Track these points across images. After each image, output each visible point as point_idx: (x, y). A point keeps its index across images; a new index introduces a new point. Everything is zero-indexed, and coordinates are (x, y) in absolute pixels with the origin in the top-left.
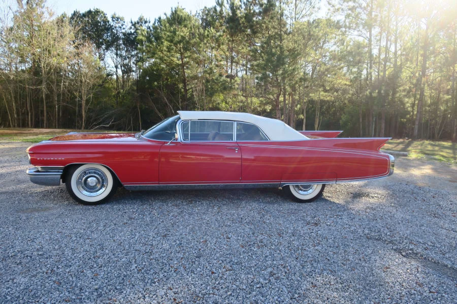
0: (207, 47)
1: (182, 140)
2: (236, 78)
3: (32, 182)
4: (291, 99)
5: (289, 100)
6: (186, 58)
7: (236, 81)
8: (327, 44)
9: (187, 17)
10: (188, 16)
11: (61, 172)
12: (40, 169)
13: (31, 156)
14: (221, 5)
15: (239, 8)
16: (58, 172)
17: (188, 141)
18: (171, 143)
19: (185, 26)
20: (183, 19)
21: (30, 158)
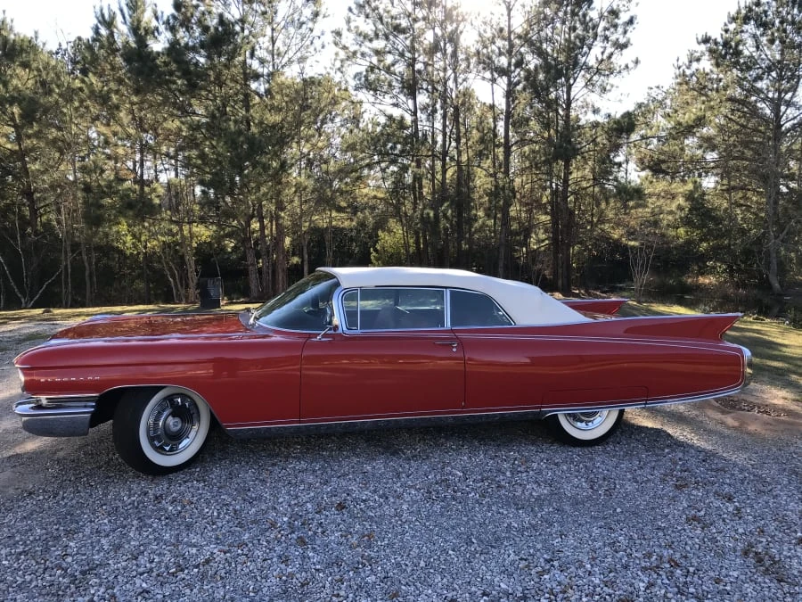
0: (82, 116)
1: (345, 329)
2: (155, 185)
3: (26, 430)
4: (274, 227)
5: (270, 229)
6: (29, 137)
7: (154, 190)
8: (330, 124)
9: (26, 44)
10: (30, 42)
11: (92, 407)
12: (44, 402)
13: (25, 374)
14: (109, 24)
15: (153, 33)
16: (85, 407)
17: (358, 331)
18: (324, 336)
19: (25, 65)
20: (18, 48)
21: (23, 378)
